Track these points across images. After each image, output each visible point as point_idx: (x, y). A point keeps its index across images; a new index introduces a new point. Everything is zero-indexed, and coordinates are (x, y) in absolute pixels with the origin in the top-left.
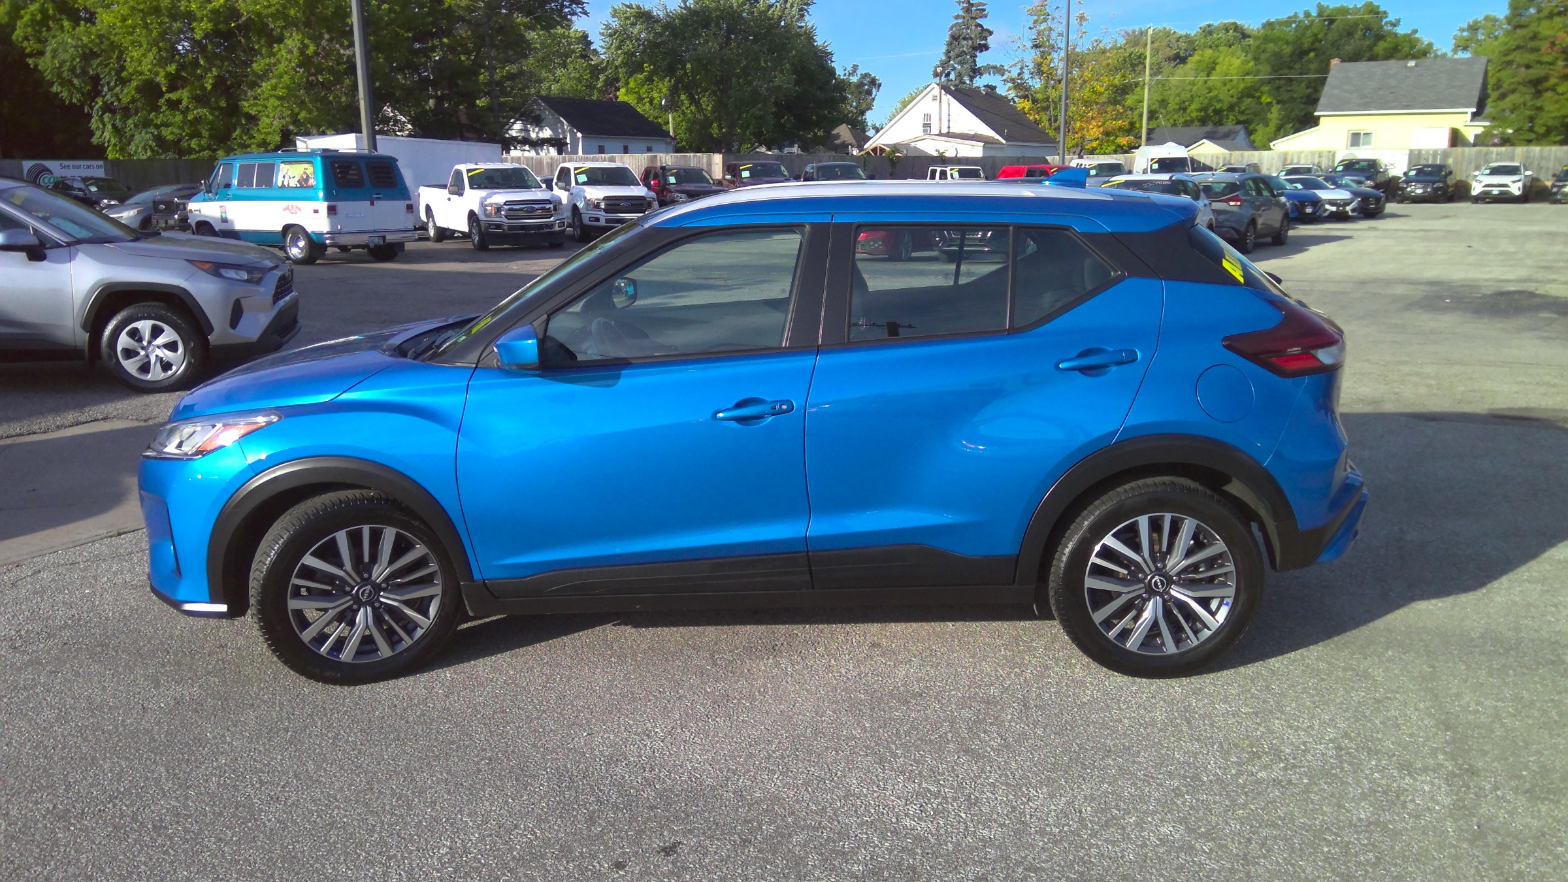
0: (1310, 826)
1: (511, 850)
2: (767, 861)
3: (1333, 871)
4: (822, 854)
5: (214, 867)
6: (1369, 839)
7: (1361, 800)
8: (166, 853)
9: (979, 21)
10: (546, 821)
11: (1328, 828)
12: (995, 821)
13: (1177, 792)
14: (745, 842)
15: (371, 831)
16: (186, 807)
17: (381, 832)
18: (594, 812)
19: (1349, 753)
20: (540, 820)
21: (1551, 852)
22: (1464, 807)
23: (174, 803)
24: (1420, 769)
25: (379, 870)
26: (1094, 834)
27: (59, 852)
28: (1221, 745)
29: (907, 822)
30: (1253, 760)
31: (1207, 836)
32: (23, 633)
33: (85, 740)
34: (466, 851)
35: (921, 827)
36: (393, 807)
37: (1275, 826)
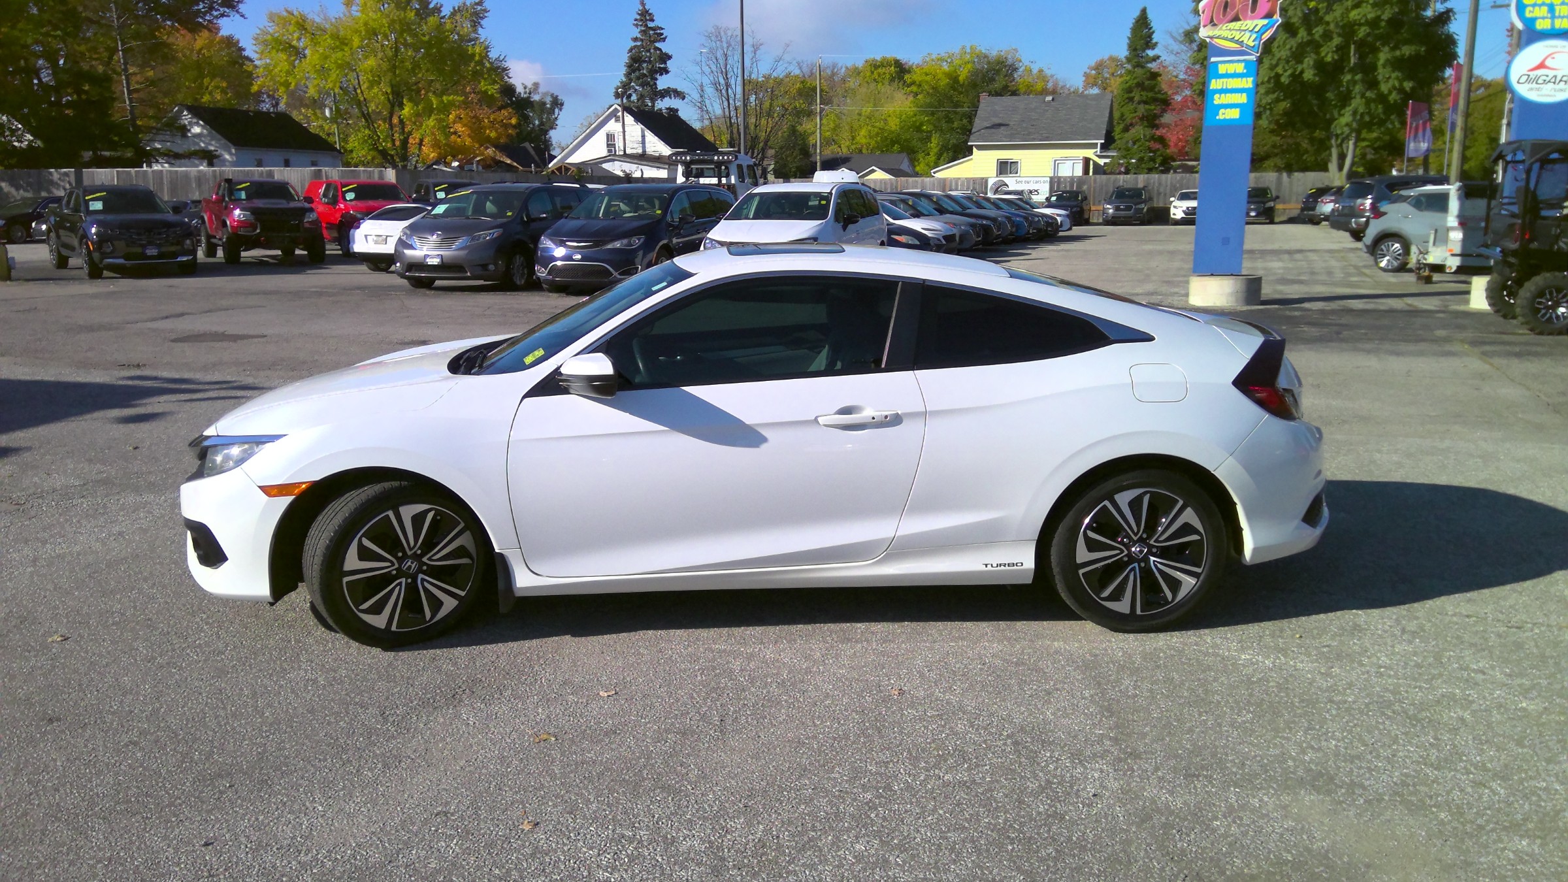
0: (995, 825)
6: (1048, 832)
7: (1038, 794)
9: (657, 45)
11: (1011, 826)
19: (1025, 747)
22: (1131, 790)
24: (1089, 757)
30: (940, 764)
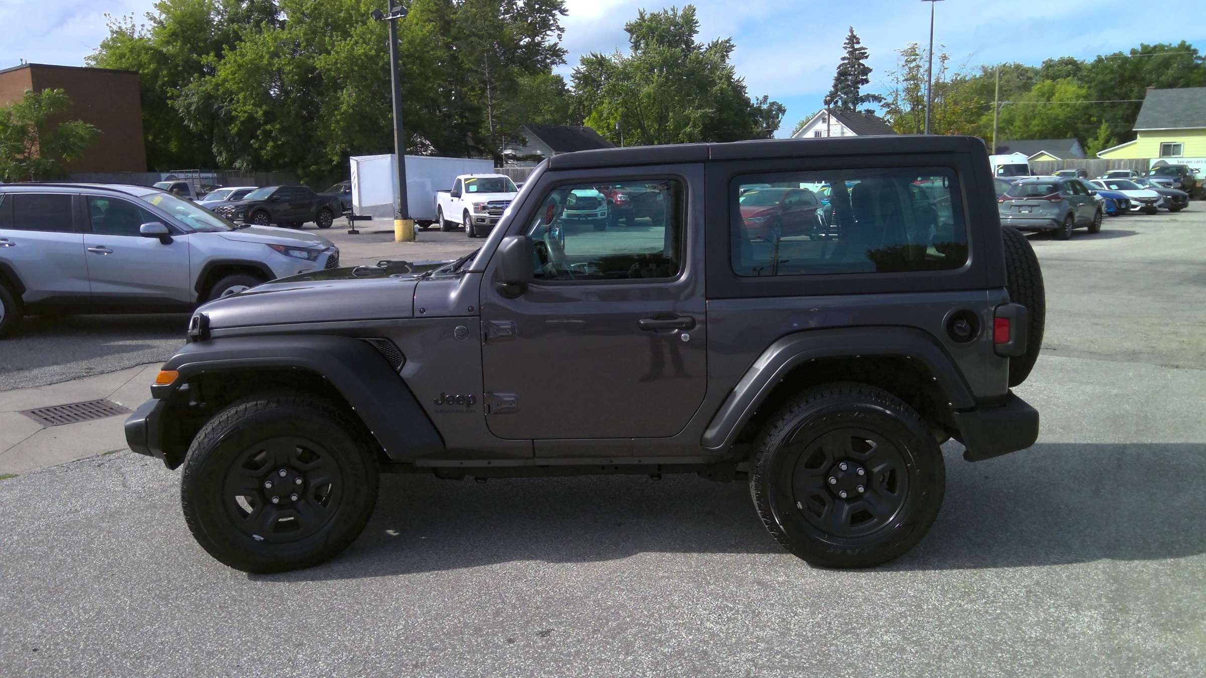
1: (443, 628)
2: (608, 643)
3: (1001, 668)
4: (645, 641)
5: (255, 630)
6: (1033, 650)
7: (1035, 625)
8: (226, 622)
9: (861, 61)
10: (468, 612)
11: (1005, 642)
12: (769, 626)
13: (903, 615)
14: (595, 632)
15: (356, 614)
16: (242, 596)
17: (362, 615)
18: (499, 608)
19: (1036, 596)
20: (464, 612)
21: (1166, 664)
22: (1111, 633)
23: (234, 593)
24: (1085, 607)
25: (358, 636)
26: (836, 638)
27: (161, 618)
28: (943, 587)
29: (708, 625)
31: (917, 643)
32: (146, 488)
33: (182, 554)
34: (414, 627)
35: (716, 628)
36: (372, 601)
37: (967, 638)
